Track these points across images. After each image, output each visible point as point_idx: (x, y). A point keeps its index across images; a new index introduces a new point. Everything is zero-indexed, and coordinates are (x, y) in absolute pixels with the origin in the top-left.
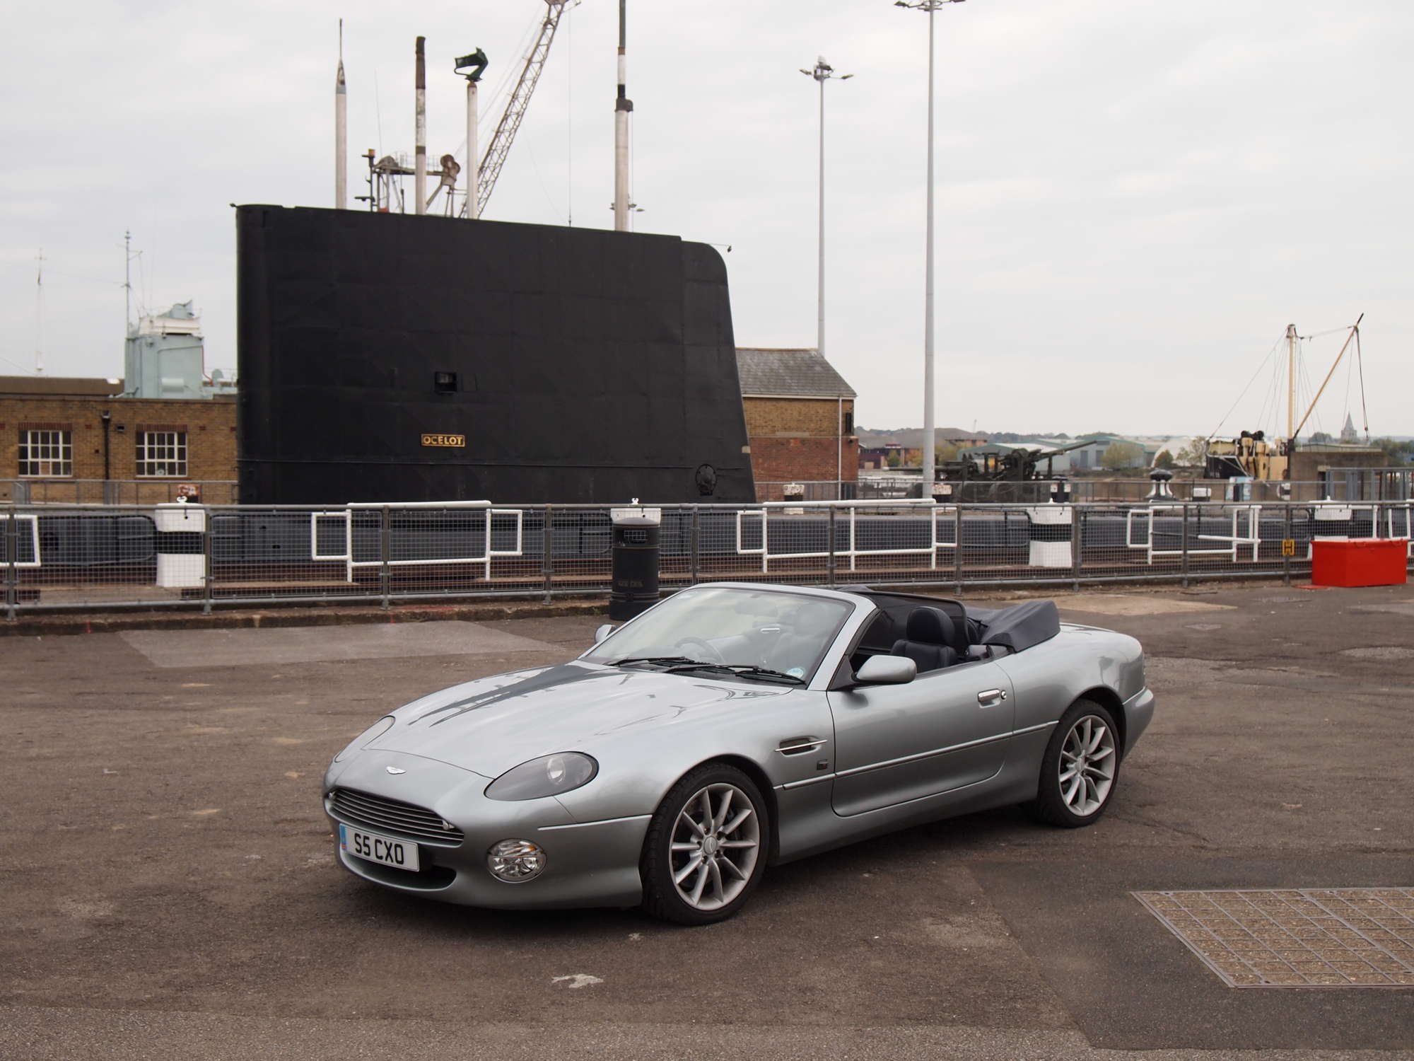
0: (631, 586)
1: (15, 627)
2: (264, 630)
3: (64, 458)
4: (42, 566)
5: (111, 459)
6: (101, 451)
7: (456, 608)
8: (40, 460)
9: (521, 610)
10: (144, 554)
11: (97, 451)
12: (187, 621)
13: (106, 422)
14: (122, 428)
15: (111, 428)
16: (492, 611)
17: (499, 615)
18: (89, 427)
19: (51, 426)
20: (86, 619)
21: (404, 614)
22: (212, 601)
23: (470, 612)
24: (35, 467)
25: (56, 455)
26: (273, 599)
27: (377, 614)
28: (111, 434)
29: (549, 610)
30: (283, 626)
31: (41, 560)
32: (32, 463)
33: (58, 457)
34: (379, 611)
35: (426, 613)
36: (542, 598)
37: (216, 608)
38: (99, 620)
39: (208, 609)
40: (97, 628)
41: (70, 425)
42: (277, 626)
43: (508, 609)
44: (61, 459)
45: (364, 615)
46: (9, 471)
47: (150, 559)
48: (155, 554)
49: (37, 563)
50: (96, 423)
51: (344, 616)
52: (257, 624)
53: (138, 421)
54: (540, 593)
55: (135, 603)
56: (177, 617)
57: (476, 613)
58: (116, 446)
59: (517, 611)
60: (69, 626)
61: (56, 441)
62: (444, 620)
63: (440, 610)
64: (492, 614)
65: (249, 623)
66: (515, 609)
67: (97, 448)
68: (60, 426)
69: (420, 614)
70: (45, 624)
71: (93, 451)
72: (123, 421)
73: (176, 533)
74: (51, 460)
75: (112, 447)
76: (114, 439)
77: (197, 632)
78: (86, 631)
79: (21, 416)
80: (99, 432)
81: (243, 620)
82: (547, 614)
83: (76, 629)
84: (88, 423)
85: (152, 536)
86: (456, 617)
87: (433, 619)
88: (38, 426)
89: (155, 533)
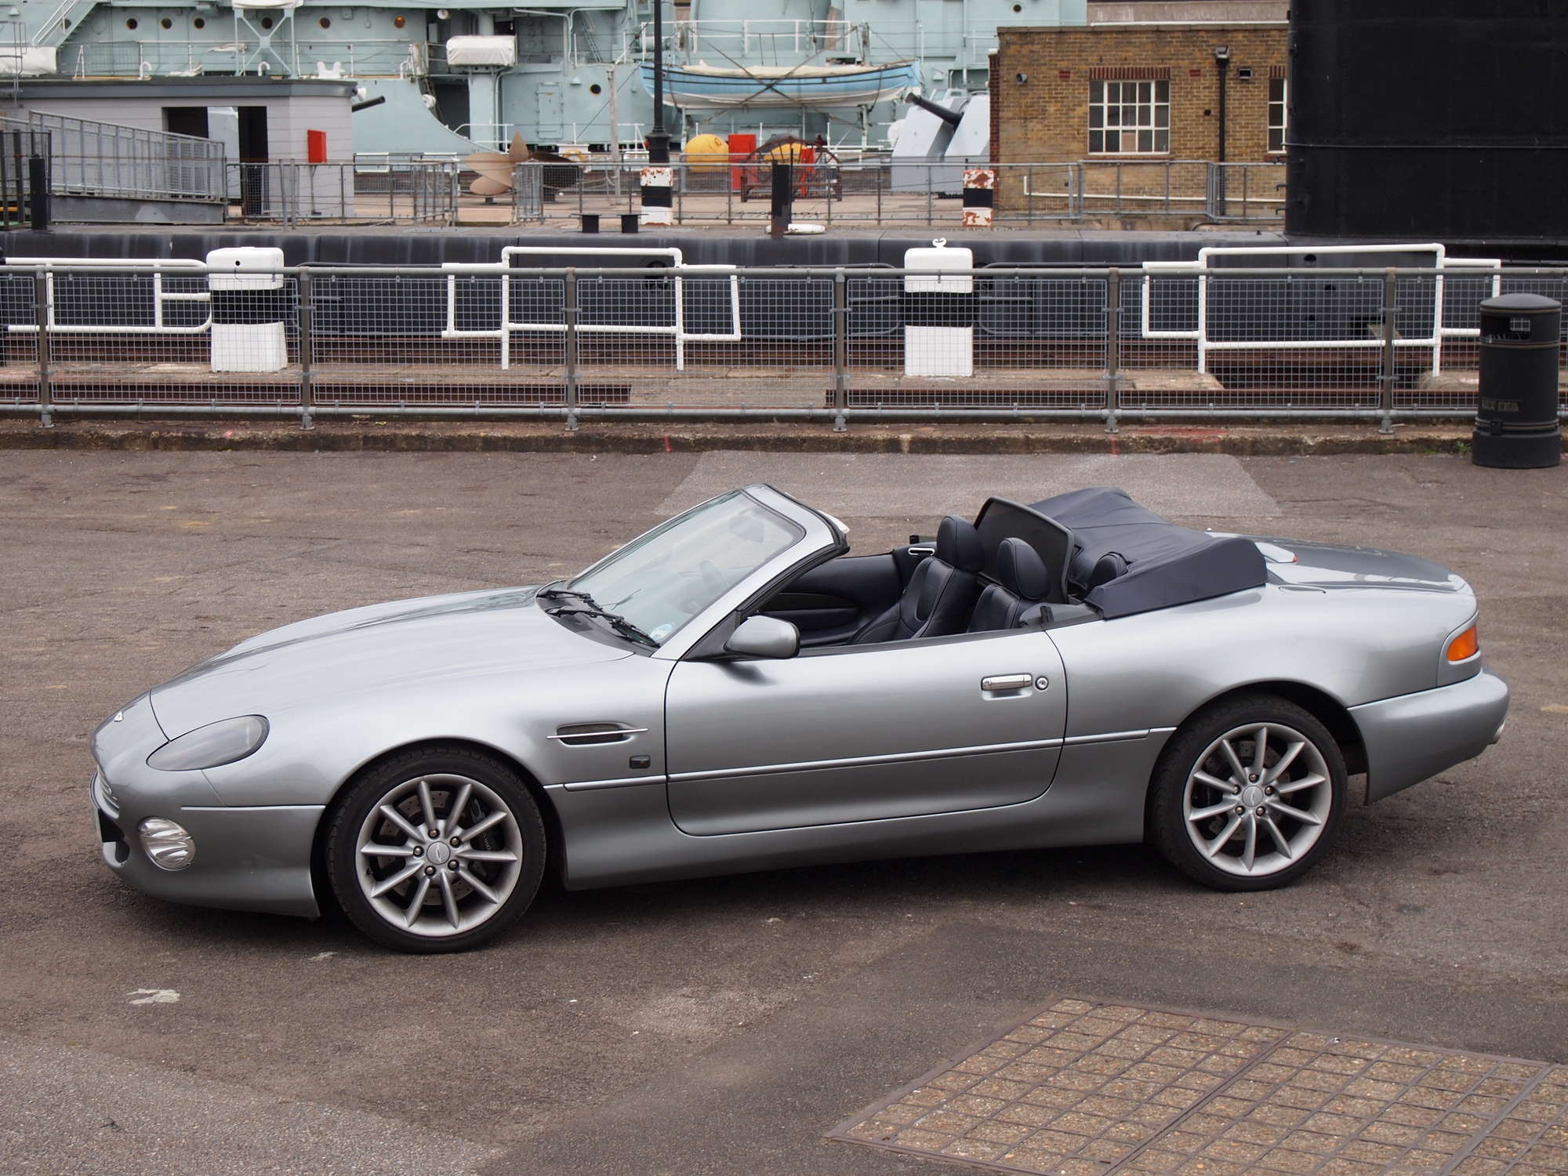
0: (1500, 409)
1: (570, 440)
2: (915, 457)
3: (1157, 125)
4: (743, 339)
5: (1229, 124)
6: (1213, 113)
7: (1221, 435)
8: (1120, 128)
9: (1330, 441)
10: (886, 325)
11: (1207, 113)
12: (804, 440)
13: (1222, 64)
14: (1248, 73)
15: (1231, 75)
16: (1281, 440)
17: (1292, 448)
18: (1195, 73)
19: (1139, 73)
20: (662, 432)
21: (1134, 440)
22: (846, 411)
23: (1243, 440)
24: (1113, 142)
25: (1145, 120)
26: (937, 411)
27: (1090, 439)
28: (1230, 84)
29: (1380, 442)
30: (945, 452)
31: (743, 332)
32: (1108, 132)
33: (1148, 123)
34: (1095, 434)
35: (1170, 440)
36: (1377, 421)
37: (851, 420)
38: (685, 434)
39: (840, 422)
40: (678, 446)
41: (1167, 71)
42: (934, 452)
43: (1309, 437)
44: (1152, 127)
45: (1070, 441)
46: (1075, 146)
47: (894, 333)
48: (902, 325)
49: (736, 336)
50: (1208, 66)
51: (1038, 441)
52: (905, 447)
53: (1272, 62)
54: (1372, 413)
55: (737, 411)
56: (792, 433)
57: (1255, 443)
58: (1237, 104)
59: (1325, 442)
60: (640, 441)
61: (1146, 97)
62: (1199, 451)
63: (1195, 436)
64: (1280, 445)
65: (893, 446)
66: (1321, 439)
67: (1207, 107)
68: (1151, 73)
69: (1161, 442)
70: (609, 437)
71: (1201, 112)
72: (1249, 62)
73: (924, 294)
74: (1137, 128)
75: (1230, 105)
76: (1234, 92)
77: (812, 456)
78: (663, 450)
79: (1093, 59)
80: (1210, 80)
81: (884, 441)
82: (1377, 448)
83: (651, 446)
84: (1195, 67)
85: (897, 297)
86: (1219, 448)
87: (1181, 450)
88: (1120, 74)
89: (902, 294)
